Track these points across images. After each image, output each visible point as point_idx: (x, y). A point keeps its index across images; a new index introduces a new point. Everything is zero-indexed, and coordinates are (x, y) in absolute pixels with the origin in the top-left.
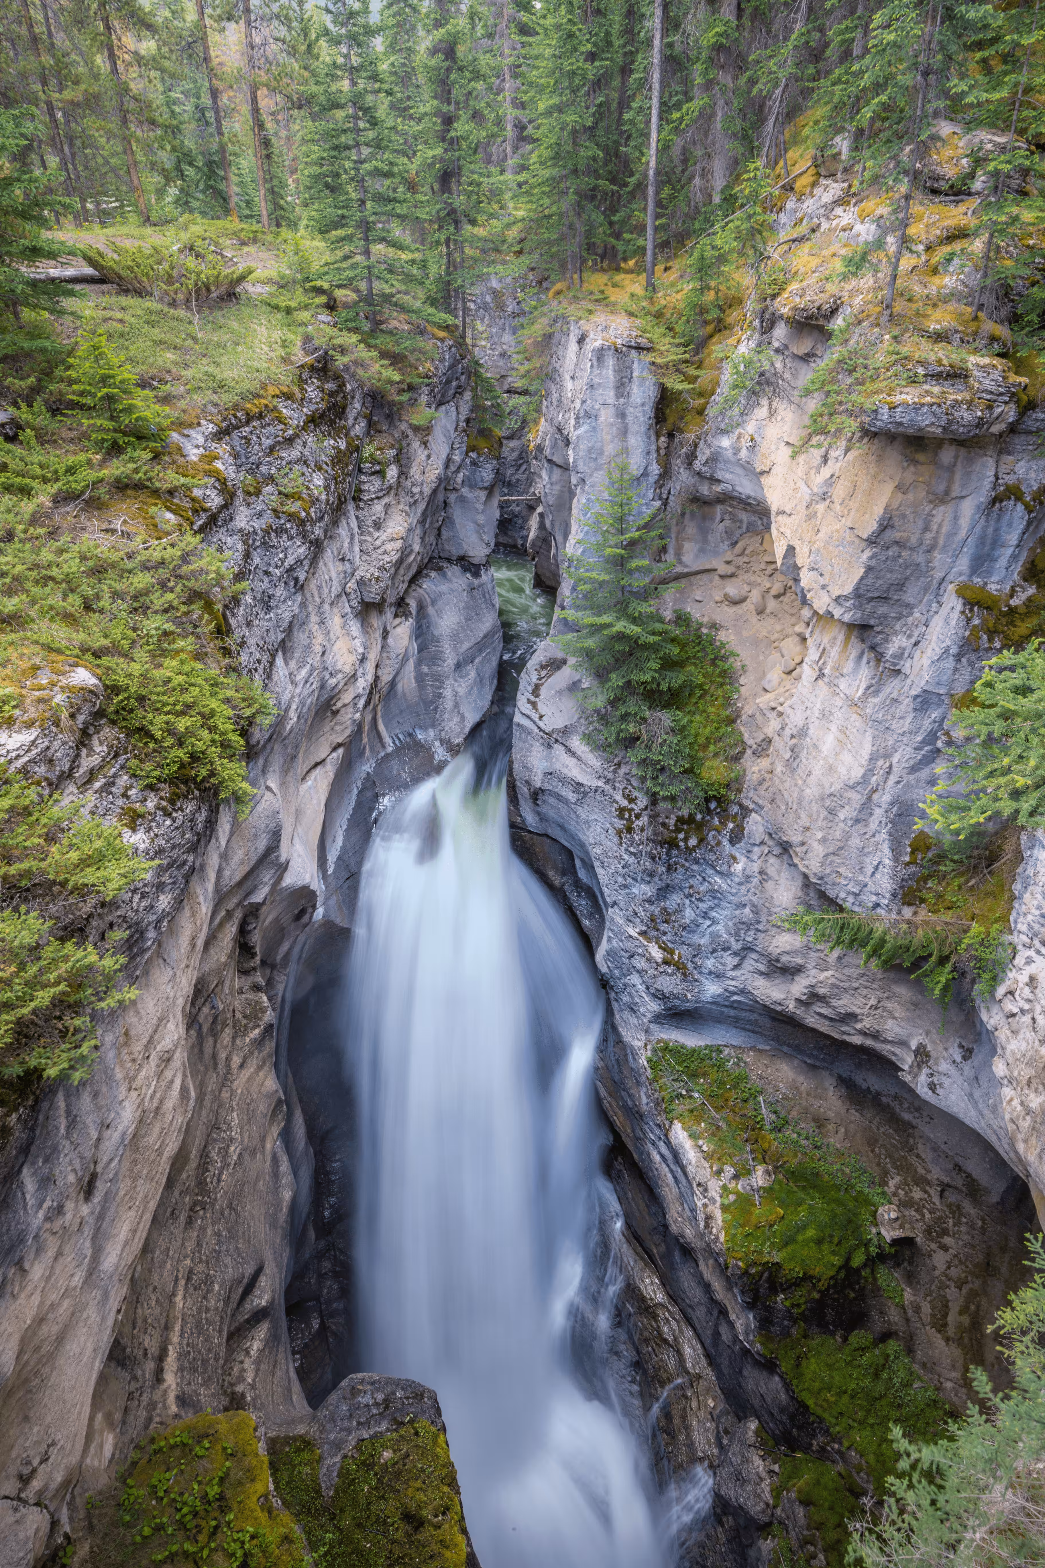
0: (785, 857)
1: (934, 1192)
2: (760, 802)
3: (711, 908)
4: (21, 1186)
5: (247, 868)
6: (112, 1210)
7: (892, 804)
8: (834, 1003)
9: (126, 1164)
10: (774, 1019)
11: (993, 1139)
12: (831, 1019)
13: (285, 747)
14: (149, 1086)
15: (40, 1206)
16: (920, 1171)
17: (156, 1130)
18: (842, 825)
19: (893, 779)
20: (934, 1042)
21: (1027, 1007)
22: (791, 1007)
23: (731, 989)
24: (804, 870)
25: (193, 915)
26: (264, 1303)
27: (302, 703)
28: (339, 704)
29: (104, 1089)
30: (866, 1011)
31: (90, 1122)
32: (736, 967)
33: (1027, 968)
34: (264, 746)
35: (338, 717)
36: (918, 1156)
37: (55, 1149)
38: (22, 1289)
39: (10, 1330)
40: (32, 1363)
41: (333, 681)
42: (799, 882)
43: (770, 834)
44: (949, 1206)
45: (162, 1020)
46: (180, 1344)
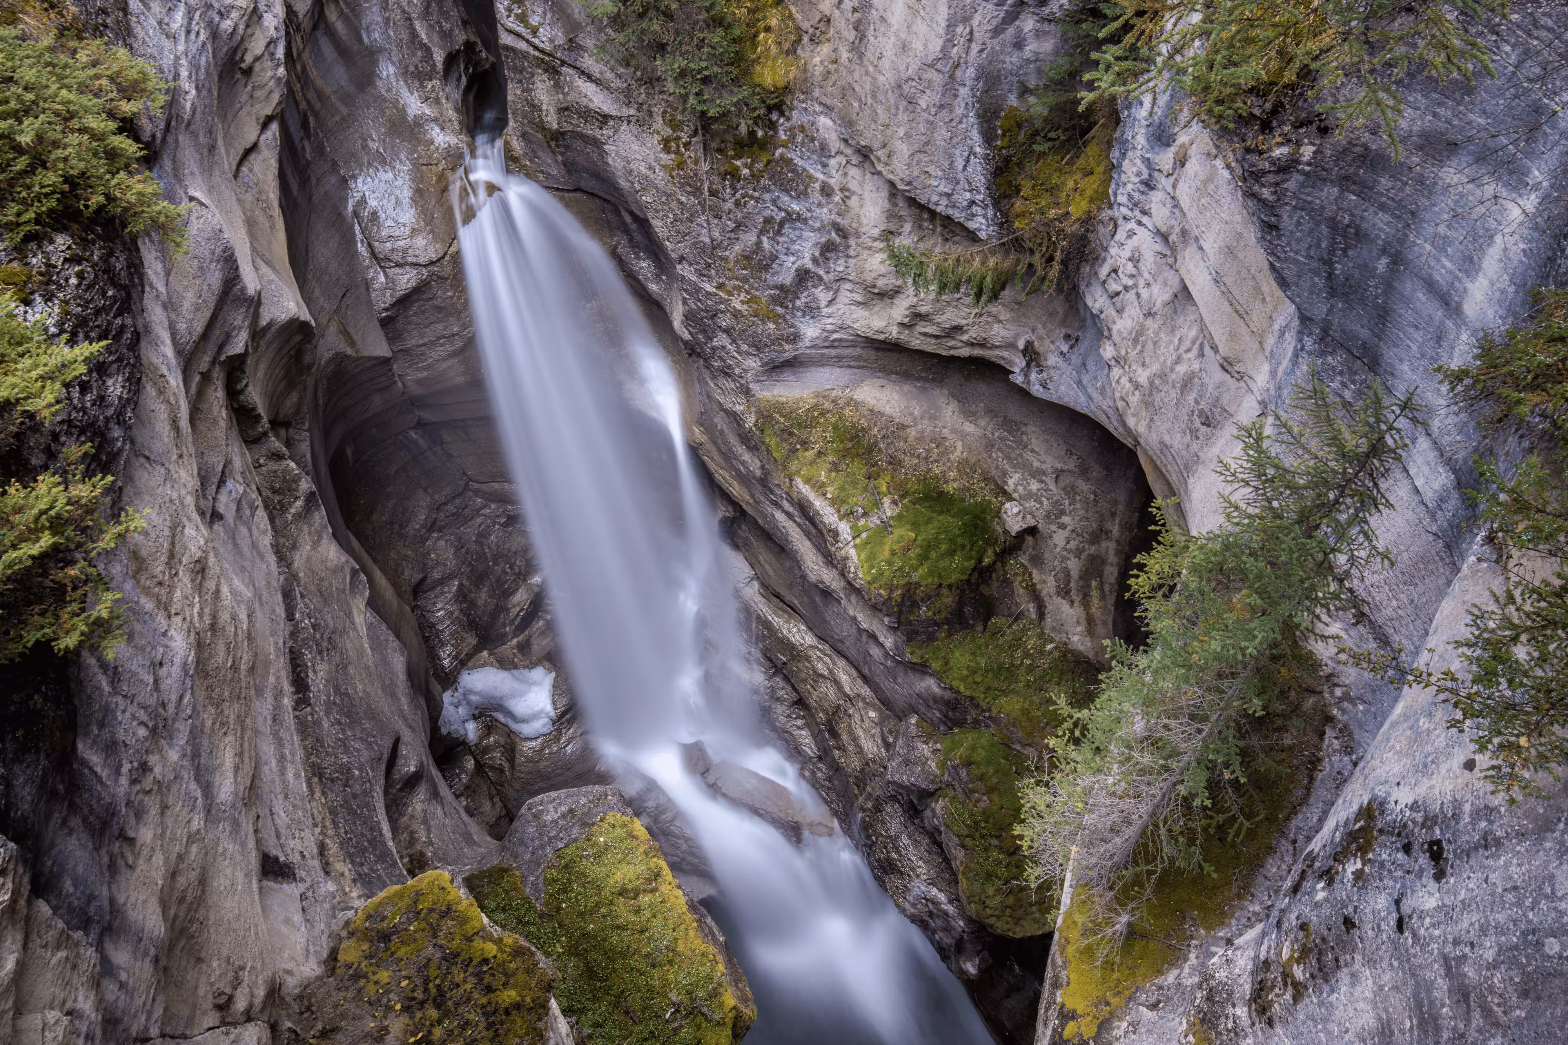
0: (867, 165)
1: (1050, 481)
2: (829, 102)
3: (793, 242)
4: (84, 763)
5: (208, 314)
6: (205, 743)
7: (977, 79)
8: (938, 319)
9: (201, 694)
10: (878, 349)
11: (1102, 419)
12: (937, 337)
13: (194, 135)
14: (191, 605)
15: (118, 773)
16: (1036, 464)
17: (221, 649)
18: (925, 115)
19: (975, 48)
20: (1041, 338)
21: (1130, 283)
22: (894, 333)
23: (829, 327)
24: (891, 177)
25: (161, 392)
26: (412, 769)
27: (195, 66)
28: (249, 59)
29: (138, 627)
30: (970, 321)
31: (137, 665)
32: (831, 302)
33: (1129, 242)
34: (164, 140)
35: (254, 78)
36: (1033, 451)
37: (108, 711)
38: (137, 856)
39: (142, 897)
40: (182, 914)
41: (227, 25)
42: (885, 193)
43: (846, 141)
44: (1064, 489)
45: (176, 528)
46: (337, 835)
